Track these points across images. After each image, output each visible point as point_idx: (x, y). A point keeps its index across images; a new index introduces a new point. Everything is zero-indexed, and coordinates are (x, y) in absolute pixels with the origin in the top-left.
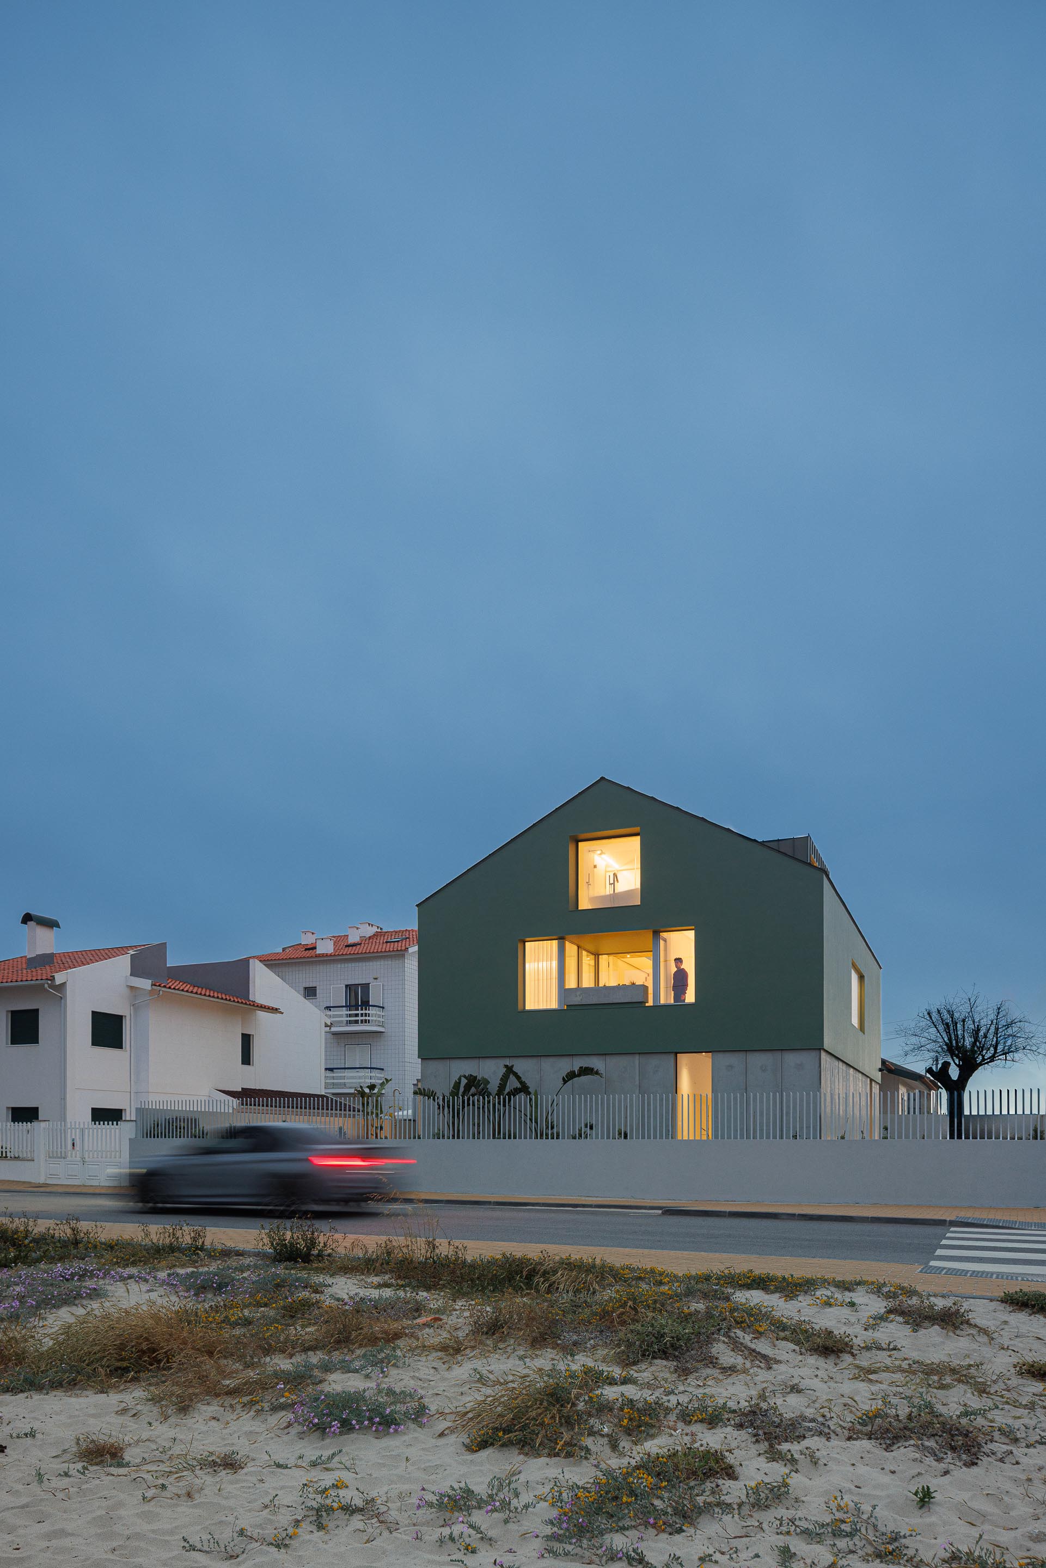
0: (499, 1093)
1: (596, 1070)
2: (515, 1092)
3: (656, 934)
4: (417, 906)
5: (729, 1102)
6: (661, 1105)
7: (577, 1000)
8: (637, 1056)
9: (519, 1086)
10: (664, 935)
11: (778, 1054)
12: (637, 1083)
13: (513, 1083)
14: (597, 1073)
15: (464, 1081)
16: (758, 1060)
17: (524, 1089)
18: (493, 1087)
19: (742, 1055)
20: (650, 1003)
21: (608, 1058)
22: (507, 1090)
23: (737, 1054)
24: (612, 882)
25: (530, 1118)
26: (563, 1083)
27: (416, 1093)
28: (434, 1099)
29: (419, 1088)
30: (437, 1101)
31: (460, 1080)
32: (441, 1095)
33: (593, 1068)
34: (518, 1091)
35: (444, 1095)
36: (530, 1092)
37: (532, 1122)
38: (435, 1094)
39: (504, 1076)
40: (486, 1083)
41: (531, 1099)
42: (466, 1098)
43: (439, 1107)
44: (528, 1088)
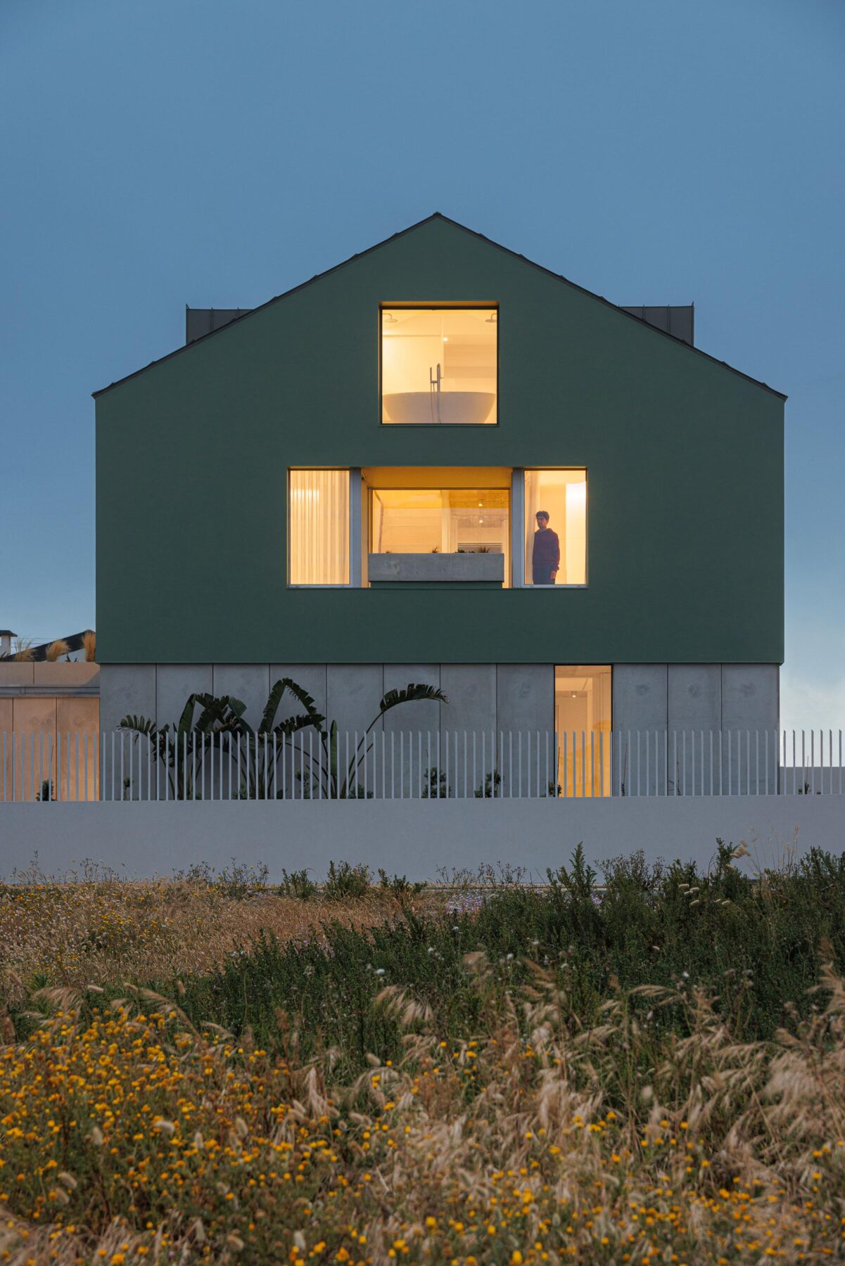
0: (265, 726)
1: (435, 690)
2: (290, 726)
3: (518, 471)
4: (95, 395)
5: (643, 742)
6: (534, 747)
7: (390, 573)
8: (493, 669)
9: (304, 712)
10: (528, 474)
11: (716, 671)
12: (494, 711)
13: (291, 707)
14: (438, 696)
15: (199, 709)
16: (685, 678)
17: (313, 719)
18: (253, 716)
19: (661, 670)
20: (506, 585)
21: (444, 670)
22: (276, 723)
23: (653, 669)
24: (435, 378)
25: (323, 769)
26: (379, 711)
27: (123, 724)
28: (149, 734)
29: (128, 717)
30: (153, 738)
31: (192, 706)
32: (161, 727)
33: (431, 687)
34: (303, 722)
35: (167, 727)
36: (325, 725)
37: (327, 776)
38: (154, 725)
39: (275, 697)
40: (239, 707)
41: (324, 735)
42: (203, 734)
43: (155, 749)
44: (321, 718)
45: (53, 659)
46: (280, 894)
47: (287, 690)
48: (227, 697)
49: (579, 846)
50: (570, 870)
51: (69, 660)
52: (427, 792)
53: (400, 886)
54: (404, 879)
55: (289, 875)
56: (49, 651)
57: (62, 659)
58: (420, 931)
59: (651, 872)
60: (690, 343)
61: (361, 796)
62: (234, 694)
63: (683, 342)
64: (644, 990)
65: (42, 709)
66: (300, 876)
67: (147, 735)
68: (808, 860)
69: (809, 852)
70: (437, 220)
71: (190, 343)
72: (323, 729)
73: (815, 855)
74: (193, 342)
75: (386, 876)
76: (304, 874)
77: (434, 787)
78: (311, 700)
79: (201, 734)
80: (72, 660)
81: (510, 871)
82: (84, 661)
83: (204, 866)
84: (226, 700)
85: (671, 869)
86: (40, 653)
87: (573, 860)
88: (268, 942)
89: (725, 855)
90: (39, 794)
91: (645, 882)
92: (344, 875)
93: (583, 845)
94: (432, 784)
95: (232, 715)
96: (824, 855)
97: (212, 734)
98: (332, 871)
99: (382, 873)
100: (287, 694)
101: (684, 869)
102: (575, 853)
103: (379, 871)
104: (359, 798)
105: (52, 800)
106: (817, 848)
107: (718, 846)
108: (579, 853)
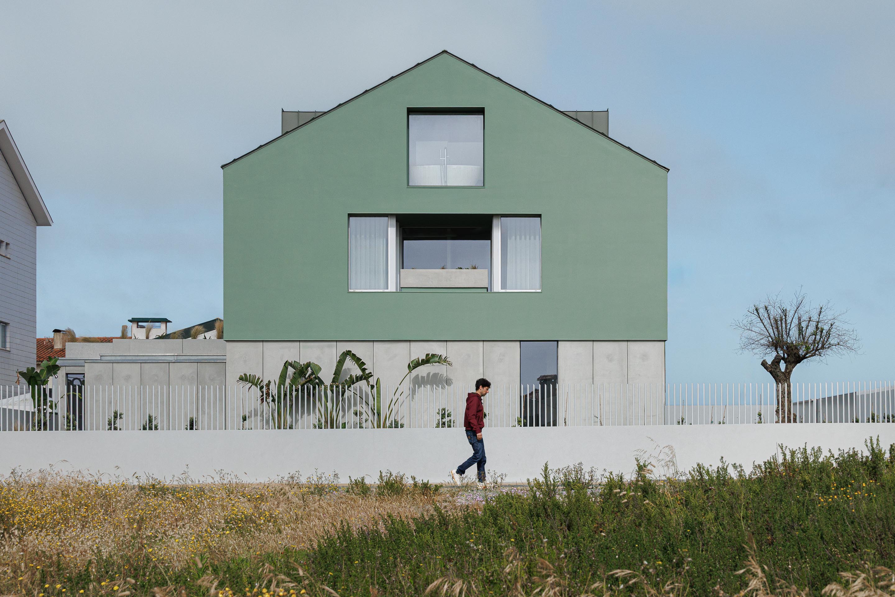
0: (334, 382)
1: (443, 357)
2: (352, 381)
4: (223, 167)
5: (578, 391)
6: (508, 394)
8: (480, 344)
9: (359, 372)
10: (503, 219)
11: (624, 345)
12: (481, 371)
13: (351, 369)
14: (445, 361)
15: (291, 371)
16: (605, 350)
17: (366, 377)
18: (327, 375)
19: (589, 345)
21: (449, 344)
22: (341, 380)
23: (583, 344)
25: (371, 409)
26: (407, 371)
27: (241, 379)
28: (259, 386)
29: (245, 375)
30: (262, 388)
31: (287, 368)
32: (265, 382)
33: (441, 356)
34: (359, 379)
35: (269, 382)
36: (372, 381)
37: (374, 414)
38: (262, 381)
39: (341, 362)
40: (316, 369)
41: (372, 387)
42: (294, 386)
43: (262, 396)
44: (370, 375)
45: (195, 337)
46: (348, 491)
47: (348, 358)
48: (310, 362)
49: (546, 464)
50: (541, 479)
51: (205, 338)
52: (439, 424)
53: (426, 487)
54: (428, 482)
55: (353, 480)
56: (193, 332)
57: (201, 337)
58: (444, 520)
59: (587, 477)
60: (607, 135)
61: (396, 427)
62: (313, 361)
63: (603, 134)
64: (617, 573)
65: (188, 370)
66: (360, 480)
67: (257, 387)
68: (694, 471)
69: (695, 466)
70: (445, 55)
71: (285, 134)
72: (371, 383)
73: (700, 468)
74: (287, 132)
75: (416, 480)
76: (363, 479)
77: (444, 420)
78: (363, 364)
79: (293, 386)
80: (207, 338)
81: (496, 476)
82: (216, 338)
83: (297, 474)
84: (309, 365)
85: (608, 478)
86: (187, 333)
87: (543, 473)
88: (346, 528)
89: (641, 468)
90: (187, 426)
91: (583, 483)
92: (389, 480)
93: (548, 463)
94: (442, 419)
95: (313, 373)
96: (706, 469)
97: (300, 386)
98: (381, 477)
99: (414, 478)
100: (348, 360)
101: (615, 478)
102: (544, 469)
103: (412, 477)
104: (395, 427)
105: (196, 429)
106: (700, 464)
107: (636, 463)
108: (546, 468)
